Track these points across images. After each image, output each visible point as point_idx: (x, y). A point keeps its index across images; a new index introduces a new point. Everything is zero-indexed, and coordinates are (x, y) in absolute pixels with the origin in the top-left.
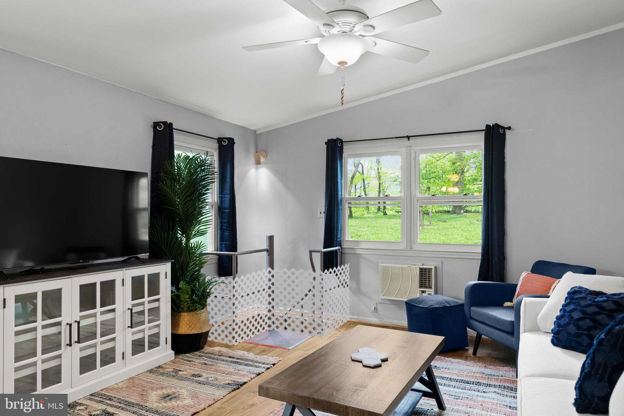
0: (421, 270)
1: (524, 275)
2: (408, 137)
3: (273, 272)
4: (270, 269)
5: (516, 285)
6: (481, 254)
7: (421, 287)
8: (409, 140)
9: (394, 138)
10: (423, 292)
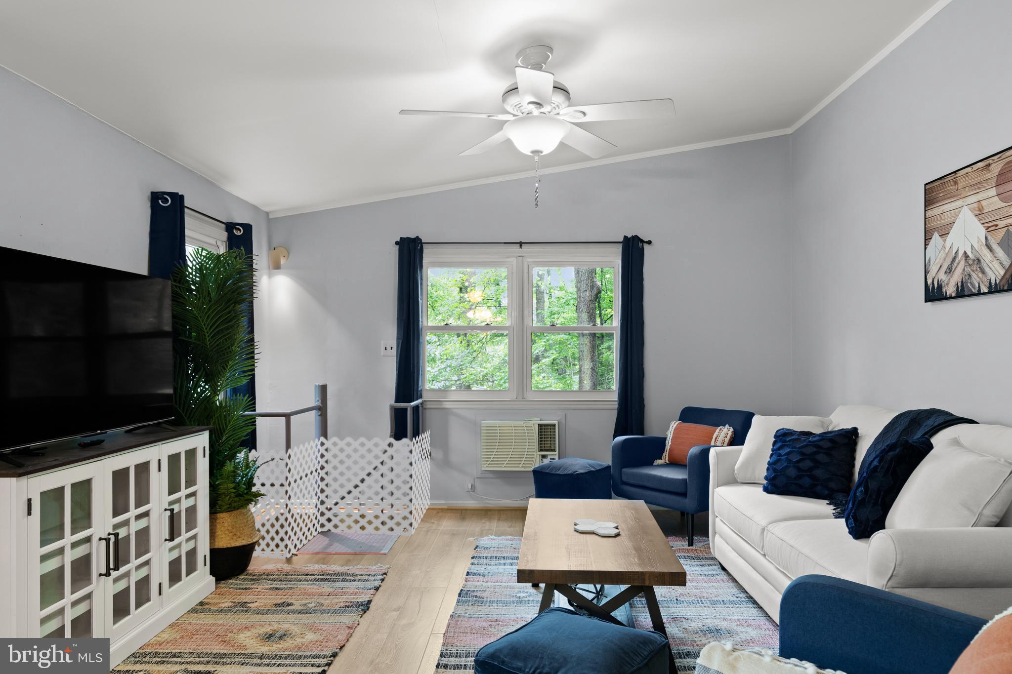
0: (540, 426)
1: (674, 425)
2: (521, 244)
3: (328, 444)
4: (322, 439)
5: (665, 439)
6: (617, 403)
7: (541, 450)
8: (521, 247)
9: (502, 243)
10: (544, 457)
